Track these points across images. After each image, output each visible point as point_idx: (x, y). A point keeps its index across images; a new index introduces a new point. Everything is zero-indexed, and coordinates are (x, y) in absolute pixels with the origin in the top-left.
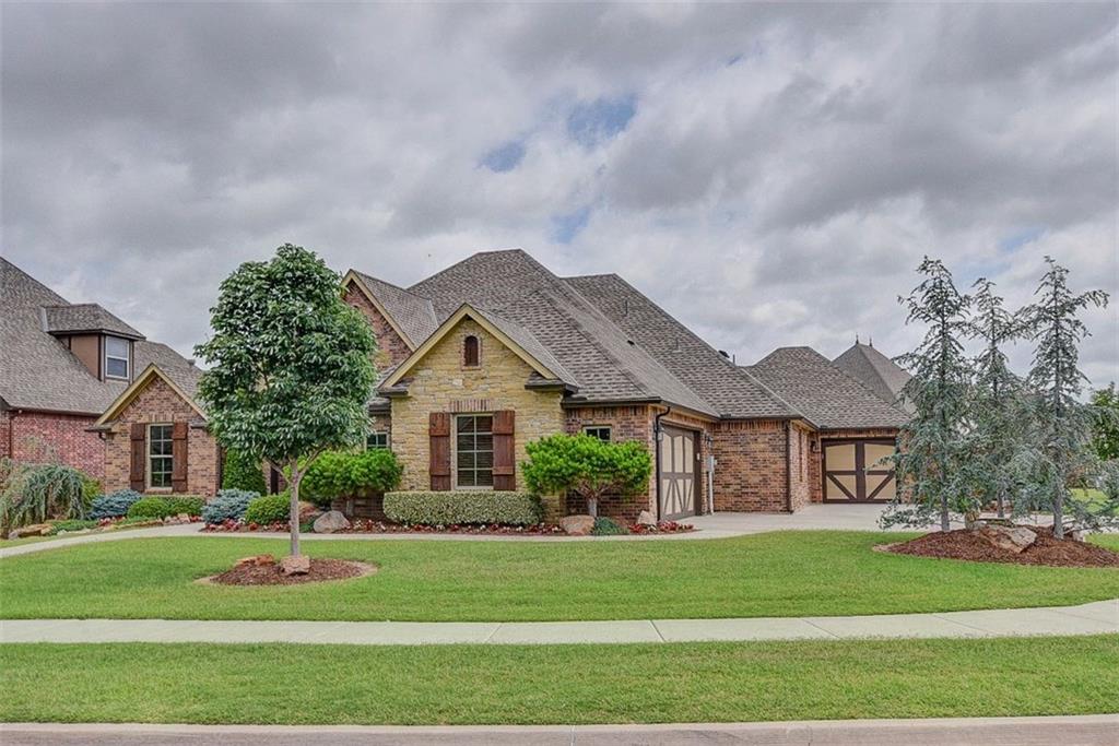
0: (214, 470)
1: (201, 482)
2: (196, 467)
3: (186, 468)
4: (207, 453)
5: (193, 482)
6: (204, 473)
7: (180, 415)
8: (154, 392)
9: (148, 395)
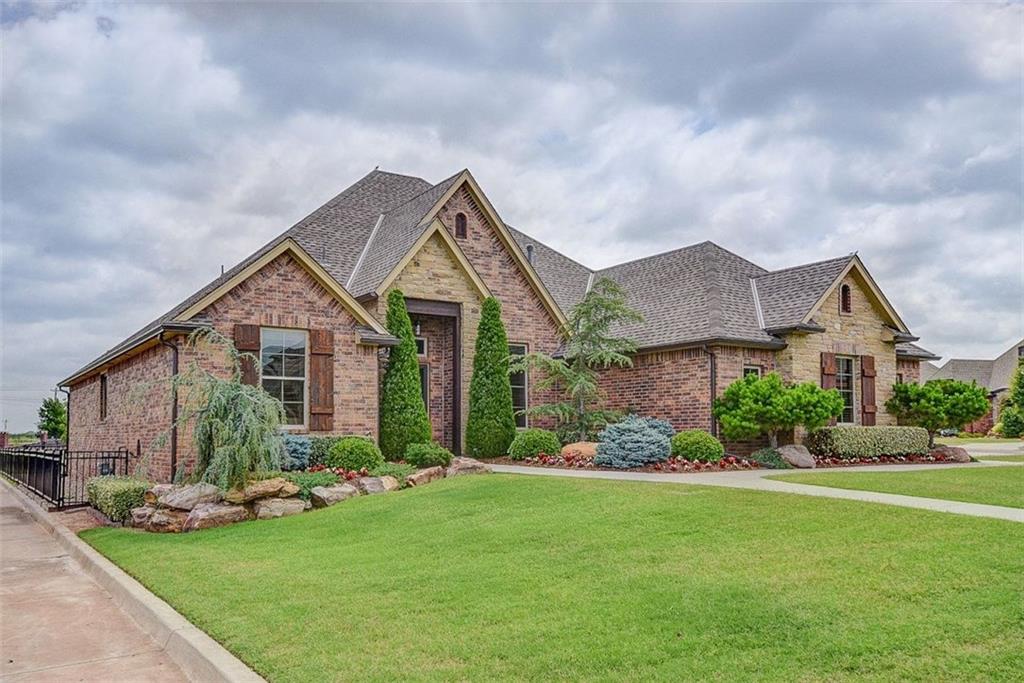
0: (374, 402)
1: (355, 418)
2: (346, 397)
3: (332, 396)
4: (363, 378)
5: (342, 418)
6: (360, 405)
7: (321, 319)
8: (273, 280)
9: (264, 284)
